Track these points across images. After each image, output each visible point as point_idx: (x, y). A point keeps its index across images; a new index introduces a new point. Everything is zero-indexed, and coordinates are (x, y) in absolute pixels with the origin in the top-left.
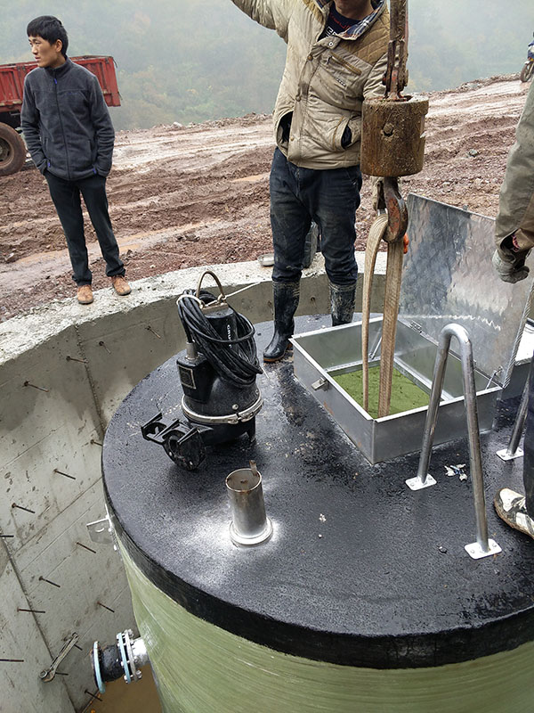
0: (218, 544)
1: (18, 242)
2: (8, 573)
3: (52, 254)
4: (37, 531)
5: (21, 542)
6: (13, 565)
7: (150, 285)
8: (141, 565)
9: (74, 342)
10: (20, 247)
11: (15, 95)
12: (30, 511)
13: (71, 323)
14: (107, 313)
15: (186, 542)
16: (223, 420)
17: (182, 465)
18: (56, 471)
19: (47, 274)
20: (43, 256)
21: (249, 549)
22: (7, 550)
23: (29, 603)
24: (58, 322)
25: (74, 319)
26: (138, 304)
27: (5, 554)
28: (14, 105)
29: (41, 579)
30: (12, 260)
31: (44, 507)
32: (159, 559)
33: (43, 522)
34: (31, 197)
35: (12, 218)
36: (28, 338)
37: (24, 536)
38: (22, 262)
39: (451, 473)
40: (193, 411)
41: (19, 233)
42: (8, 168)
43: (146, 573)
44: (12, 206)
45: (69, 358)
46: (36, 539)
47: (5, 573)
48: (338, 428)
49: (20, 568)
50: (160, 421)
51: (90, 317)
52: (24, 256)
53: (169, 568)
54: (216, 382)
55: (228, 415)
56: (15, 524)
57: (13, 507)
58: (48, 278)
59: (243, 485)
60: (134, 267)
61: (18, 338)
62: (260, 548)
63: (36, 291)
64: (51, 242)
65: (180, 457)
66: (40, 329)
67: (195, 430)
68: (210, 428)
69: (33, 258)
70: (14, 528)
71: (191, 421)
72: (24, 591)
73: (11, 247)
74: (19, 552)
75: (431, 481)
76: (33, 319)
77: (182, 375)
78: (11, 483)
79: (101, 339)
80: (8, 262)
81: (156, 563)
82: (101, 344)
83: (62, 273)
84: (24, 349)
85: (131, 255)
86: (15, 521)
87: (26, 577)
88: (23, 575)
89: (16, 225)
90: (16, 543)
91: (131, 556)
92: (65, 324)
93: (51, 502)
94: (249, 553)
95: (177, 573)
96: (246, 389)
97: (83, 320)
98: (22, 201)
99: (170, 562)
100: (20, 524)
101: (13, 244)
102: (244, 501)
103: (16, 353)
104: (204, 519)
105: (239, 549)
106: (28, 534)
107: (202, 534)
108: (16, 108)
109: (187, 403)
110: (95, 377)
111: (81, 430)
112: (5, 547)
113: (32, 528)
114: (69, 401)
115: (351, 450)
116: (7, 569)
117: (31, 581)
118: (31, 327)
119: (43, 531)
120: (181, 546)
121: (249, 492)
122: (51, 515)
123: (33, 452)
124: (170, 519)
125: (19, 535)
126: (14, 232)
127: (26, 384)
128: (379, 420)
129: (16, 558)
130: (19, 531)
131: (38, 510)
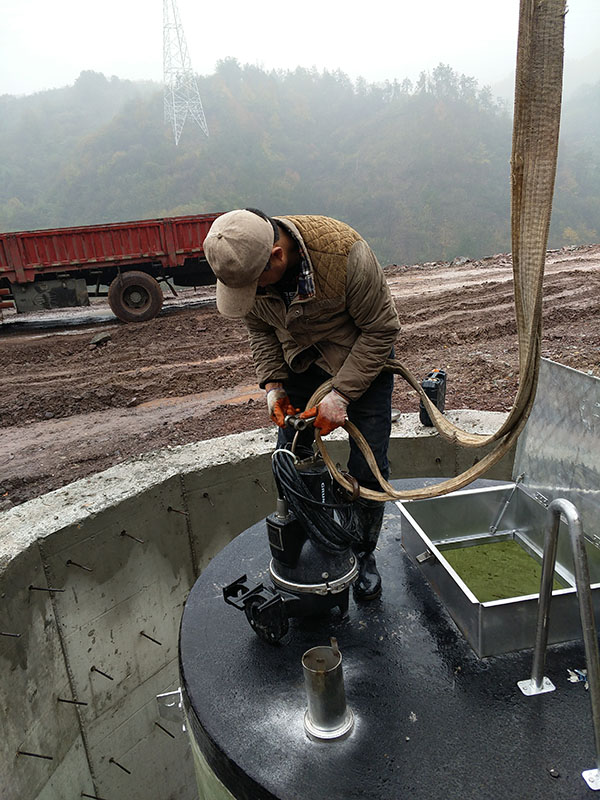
0: (290, 734)
1: (142, 388)
2: (77, 748)
3: (173, 400)
4: (113, 702)
5: (95, 712)
6: (83, 739)
7: (263, 436)
8: (204, 750)
9: (178, 492)
10: (143, 392)
11: (158, 248)
12: (109, 677)
13: (177, 471)
14: (215, 463)
15: (256, 727)
16: (311, 589)
17: (263, 636)
18: (142, 633)
19: (165, 420)
20: (163, 401)
21: (323, 745)
22: (80, 722)
23: (95, 788)
24: (164, 470)
25: (181, 468)
26: (247, 456)
27: (77, 725)
28: (157, 256)
29: (111, 761)
30: (134, 405)
31: (124, 675)
32: (223, 745)
33: (121, 692)
34: (162, 343)
35: (141, 363)
36: (131, 485)
37: (99, 706)
38: (143, 407)
39: (574, 679)
40: (280, 575)
41: (145, 378)
42: (144, 315)
43: (208, 761)
44: (142, 351)
45: (170, 509)
46: (111, 712)
47: (74, 747)
48: (444, 610)
49: (90, 745)
50: (244, 584)
51: (197, 466)
52: (146, 400)
53: (232, 756)
54: (307, 546)
55: (317, 583)
56: (92, 690)
57: (92, 670)
58: (166, 423)
59: (319, 664)
60: (254, 416)
61: (122, 485)
62: (337, 745)
63: (152, 436)
64: (173, 388)
65: (261, 627)
66: (145, 476)
67: (279, 597)
68: (296, 597)
69: (154, 404)
70: (90, 695)
71: (278, 586)
72: (92, 773)
73: (135, 391)
74: (91, 725)
75: (548, 687)
76: (140, 466)
77: (270, 534)
78: (94, 642)
79: (206, 491)
80: (128, 407)
81: (219, 749)
82: (205, 495)
83: (179, 420)
84: (125, 496)
85: (253, 404)
86: (92, 687)
87: (95, 756)
88: (92, 753)
89: (143, 369)
90: (90, 715)
91: (196, 738)
92: (171, 472)
93: (133, 670)
94: (323, 749)
95: (240, 763)
96: (338, 555)
97: (190, 469)
98: (153, 346)
99: (234, 749)
100: (97, 690)
101: (137, 388)
102: (321, 684)
103: (118, 500)
104: (279, 702)
105: (313, 743)
106: (103, 705)
107: (275, 719)
108: (159, 259)
109: (275, 567)
110: (195, 531)
111: (174, 589)
112: (78, 715)
113: (109, 698)
114: (165, 556)
115: (456, 639)
116: (76, 743)
117: (101, 762)
118: (137, 473)
119: (120, 704)
120: (248, 731)
121: (326, 674)
122: (131, 685)
123: (120, 609)
124: (242, 698)
125: (94, 705)
126: (140, 376)
127: (123, 533)
128: (486, 604)
129: (88, 731)
130: (95, 698)
131: (118, 678)
